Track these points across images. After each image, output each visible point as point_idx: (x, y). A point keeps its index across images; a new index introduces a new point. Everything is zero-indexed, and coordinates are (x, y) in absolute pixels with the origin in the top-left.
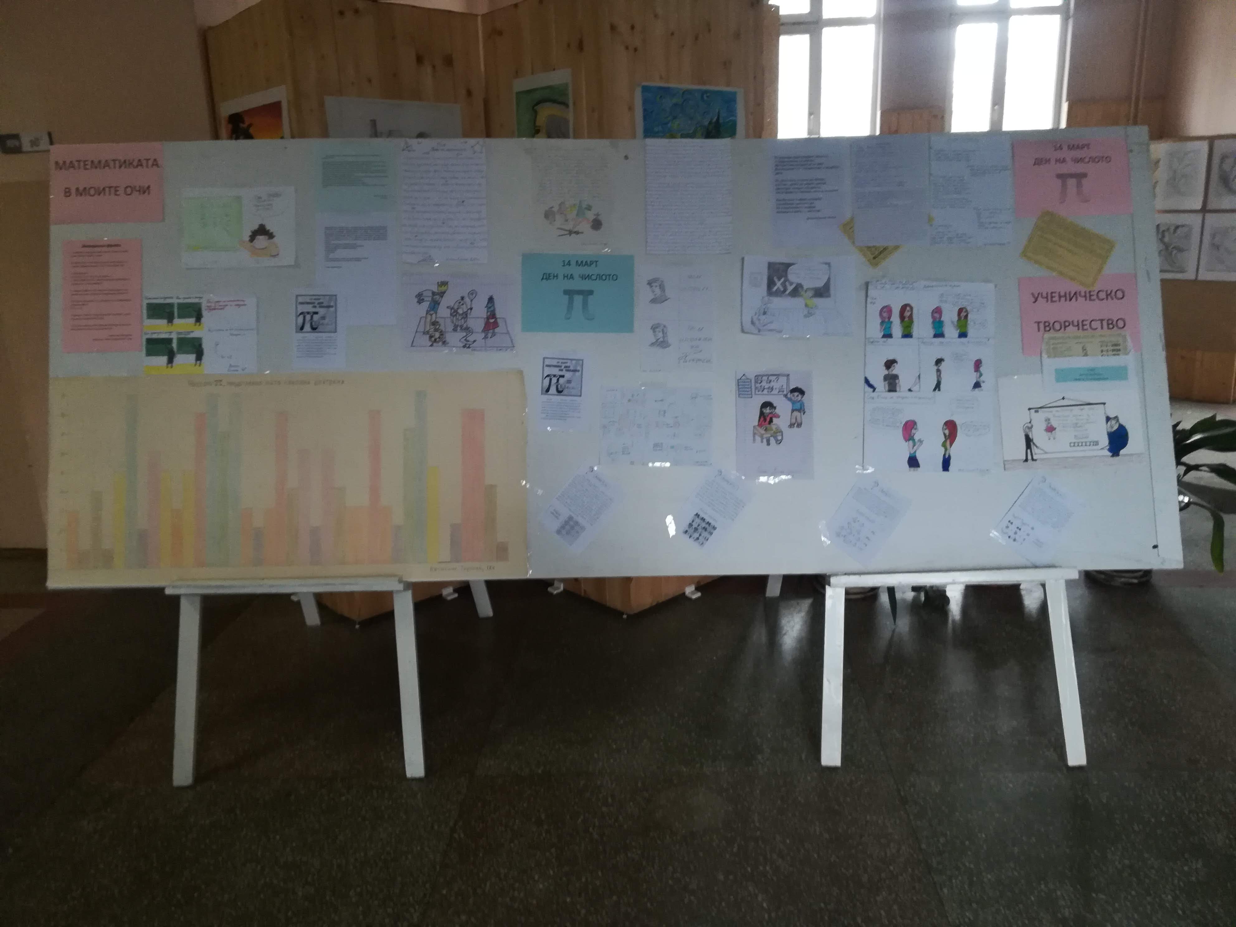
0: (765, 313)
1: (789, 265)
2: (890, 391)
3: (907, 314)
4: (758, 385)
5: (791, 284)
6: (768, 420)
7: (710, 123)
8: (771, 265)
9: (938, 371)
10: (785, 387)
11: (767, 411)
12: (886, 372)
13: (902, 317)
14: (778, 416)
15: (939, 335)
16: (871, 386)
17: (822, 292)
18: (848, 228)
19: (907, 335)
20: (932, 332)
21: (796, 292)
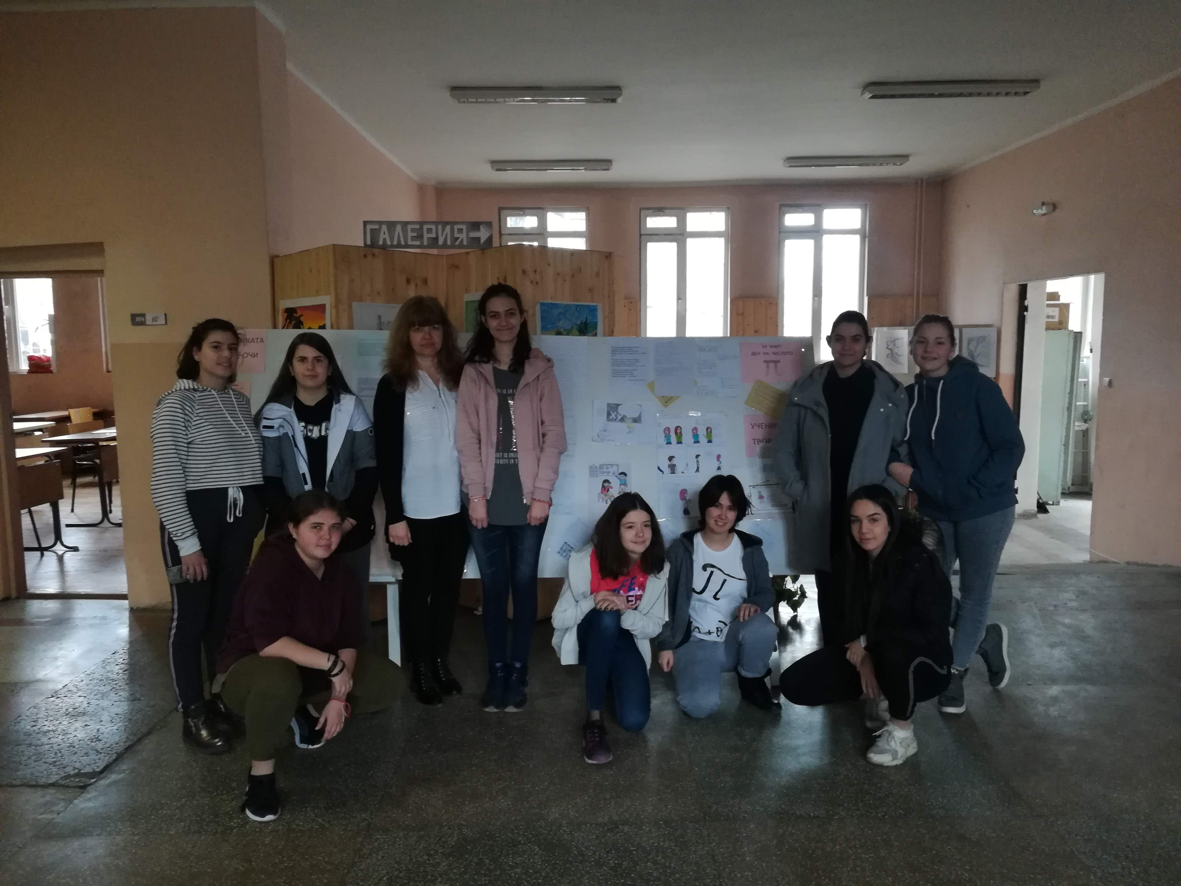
0: (605, 431)
1: (618, 405)
2: (672, 473)
3: (678, 431)
4: (601, 470)
5: (620, 415)
6: (607, 490)
7: (581, 323)
8: (608, 405)
9: (698, 461)
10: (616, 471)
11: (606, 484)
12: (669, 463)
13: (676, 433)
14: (612, 488)
15: (697, 442)
16: (661, 471)
17: (637, 420)
18: (651, 386)
19: (679, 442)
20: (693, 441)
21: (622, 420)
